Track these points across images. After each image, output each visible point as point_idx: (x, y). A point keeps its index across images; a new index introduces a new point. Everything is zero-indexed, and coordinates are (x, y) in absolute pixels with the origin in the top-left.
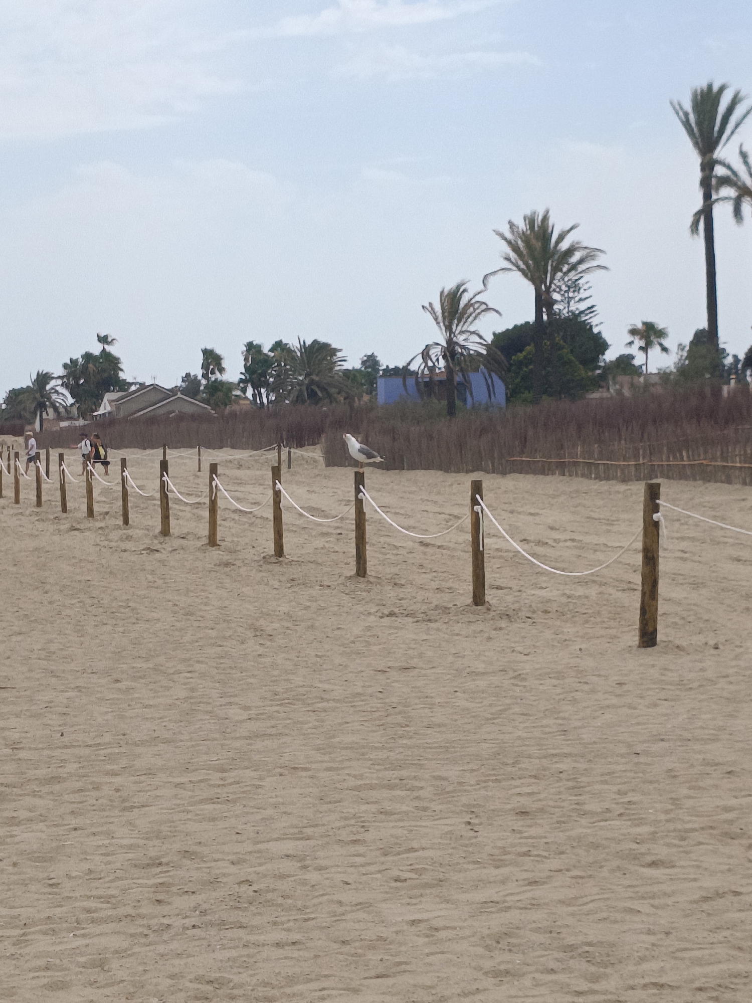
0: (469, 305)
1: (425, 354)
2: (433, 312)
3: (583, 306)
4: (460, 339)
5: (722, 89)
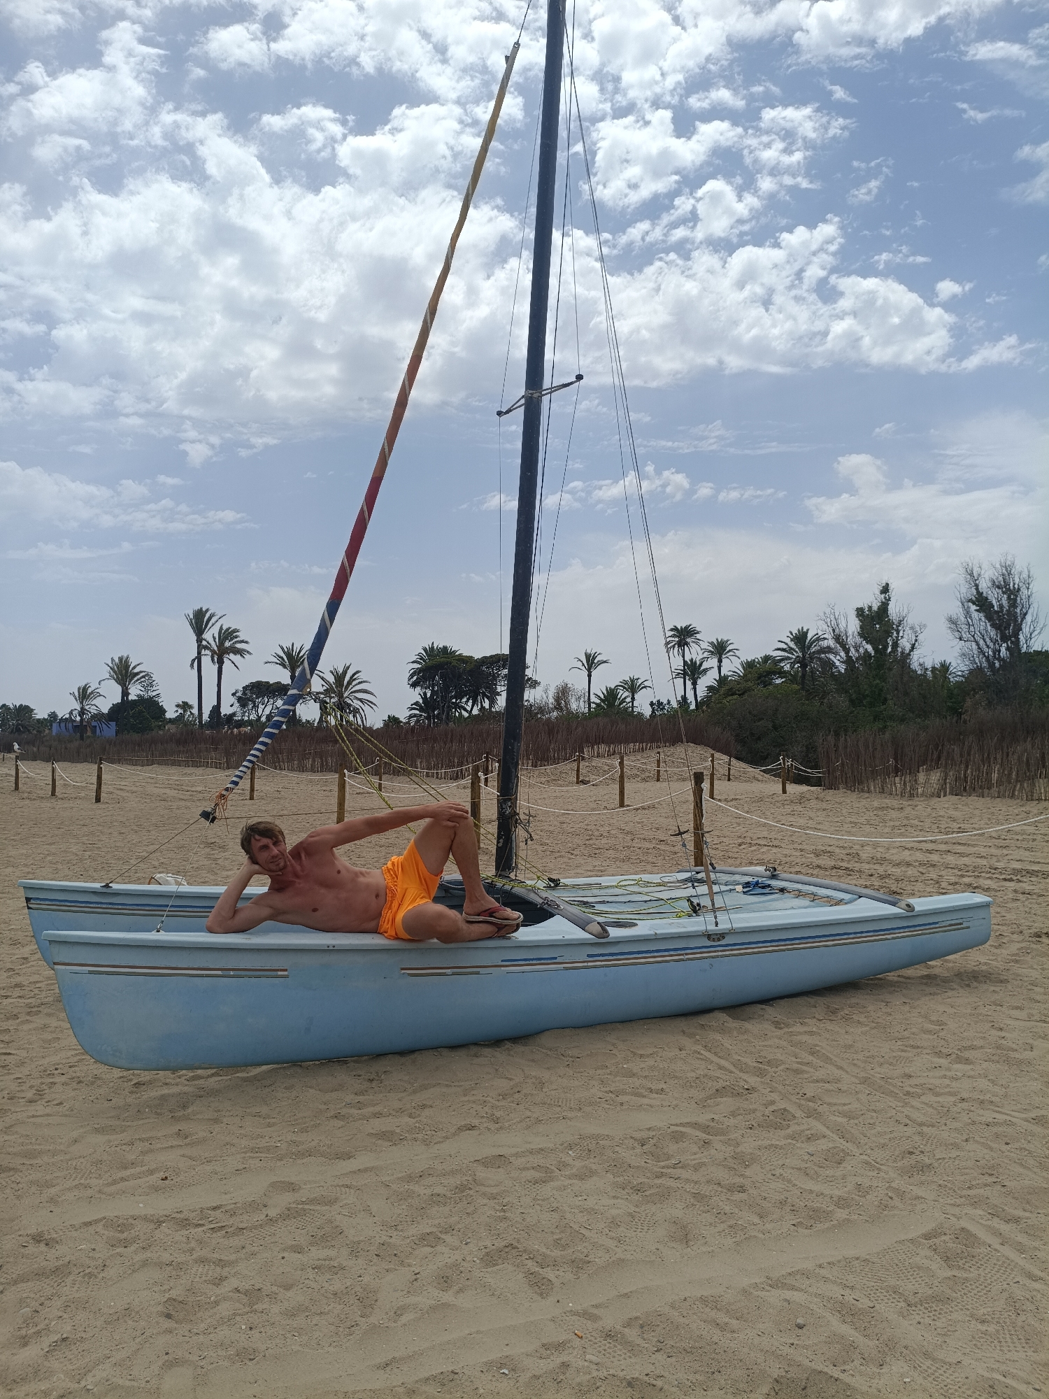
0: (92, 693)
1: (71, 713)
2: (74, 696)
3: (154, 694)
4: (87, 707)
5: (207, 610)
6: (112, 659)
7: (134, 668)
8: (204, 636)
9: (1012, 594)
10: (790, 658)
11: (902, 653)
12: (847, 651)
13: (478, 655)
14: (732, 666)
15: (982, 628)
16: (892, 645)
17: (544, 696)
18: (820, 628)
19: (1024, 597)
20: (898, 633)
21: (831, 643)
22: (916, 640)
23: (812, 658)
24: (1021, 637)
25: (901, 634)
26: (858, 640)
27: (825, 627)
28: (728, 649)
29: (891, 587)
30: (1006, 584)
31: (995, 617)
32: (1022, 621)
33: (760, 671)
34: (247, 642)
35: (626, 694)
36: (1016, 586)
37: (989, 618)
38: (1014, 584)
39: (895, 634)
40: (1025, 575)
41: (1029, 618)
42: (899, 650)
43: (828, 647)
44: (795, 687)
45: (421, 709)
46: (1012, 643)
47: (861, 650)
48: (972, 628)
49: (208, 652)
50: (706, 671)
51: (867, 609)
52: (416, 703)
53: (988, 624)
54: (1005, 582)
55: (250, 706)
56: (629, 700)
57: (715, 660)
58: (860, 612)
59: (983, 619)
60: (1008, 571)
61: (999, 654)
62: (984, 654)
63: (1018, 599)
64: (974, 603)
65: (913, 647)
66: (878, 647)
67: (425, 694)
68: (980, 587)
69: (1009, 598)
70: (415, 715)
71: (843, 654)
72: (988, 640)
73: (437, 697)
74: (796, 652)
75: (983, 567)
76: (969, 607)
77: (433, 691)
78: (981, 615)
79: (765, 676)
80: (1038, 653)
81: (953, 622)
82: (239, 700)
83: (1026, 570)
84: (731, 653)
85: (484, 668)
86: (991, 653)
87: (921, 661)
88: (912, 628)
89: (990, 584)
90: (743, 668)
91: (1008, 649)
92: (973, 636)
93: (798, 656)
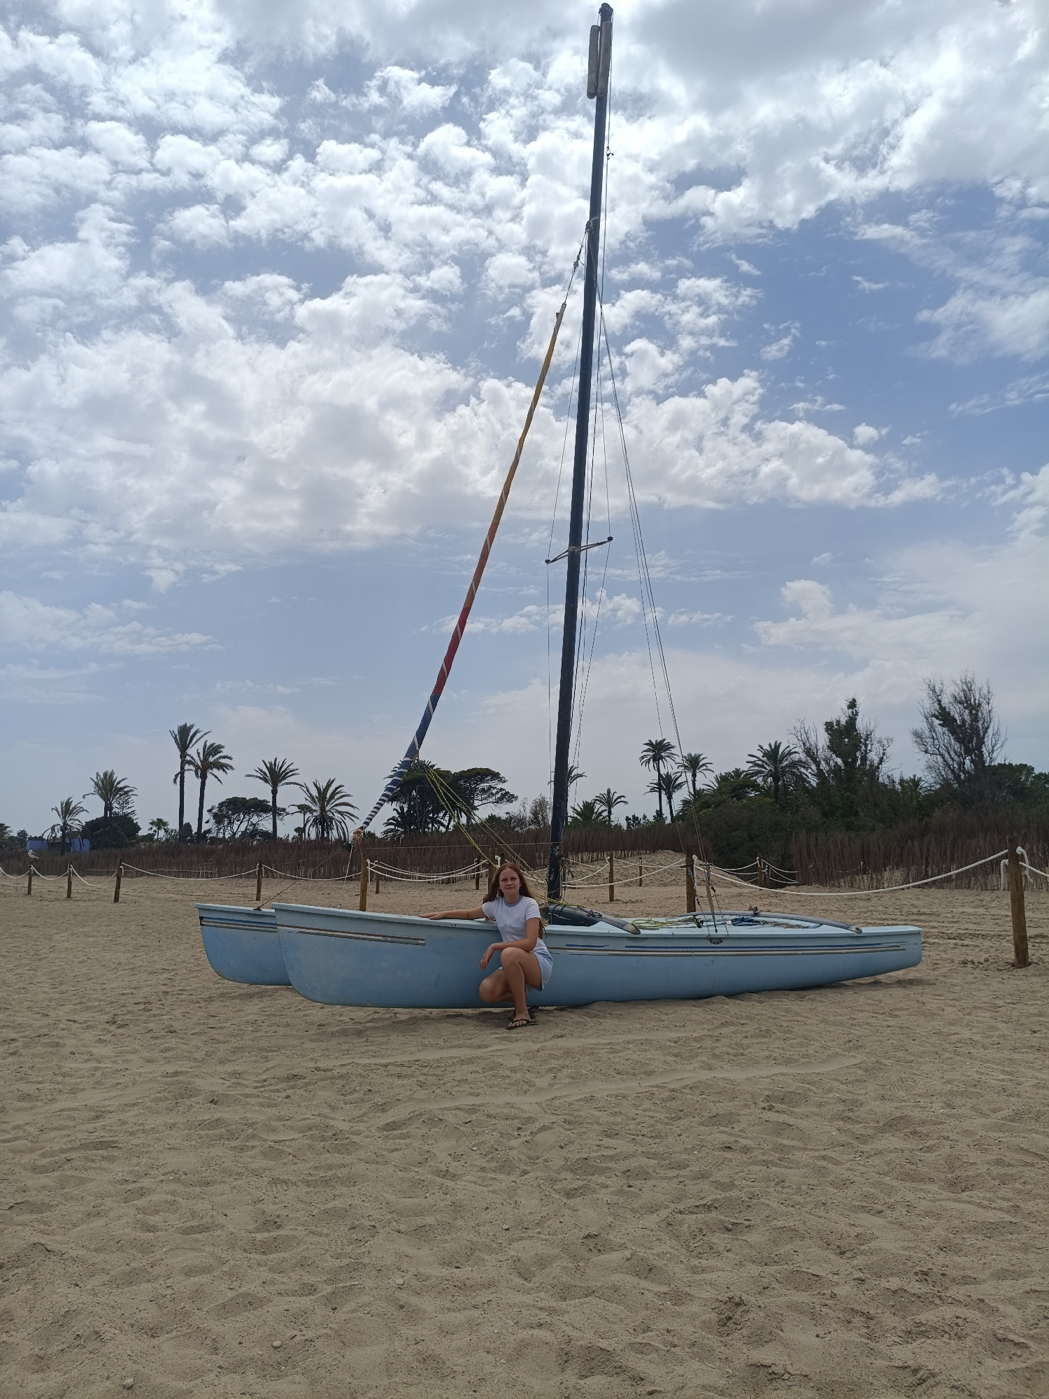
0: (75, 808)
1: (52, 830)
2: (57, 811)
3: (129, 811)
4: (69, 823)
5: (192, 726)
6: (97, 774)
7: (119, 783)
8: (189, 751)
9: (973, 709)
10: (763, 772)
11: (871, 766)
12: (818, 764)
13: (455, 769)
14: (706, 780)
15: (946, 741)
16: (861, 759)
17: (522, 810)
18: (791, 742)
19: (985, 712)
20: (866, 747)
21: (803, 756)
22: (884, 754)
23: (784, 773)
24: (984, 749)
25: (869, 748)
26: (828, 753)
27: (796, 741)
28: (701, 764)
29: (858, 703)
30: (967, 699)
31: (958, 731)
32: (984, 735)
33: (734, 785)
34: (230, 758)
35: (603, 808)
36: (977, 702)
37: (953, 732)
38: (975, 699)
39: (863, 748)
40: (985, 691)
41: (990, 731)
42: (868, 762)
43: (800, 761)
44: (769, 800)
45: (398, 824)
46: (976, 755)
47: (832, 763)
48: (936, 742)
49: (192, 767)
50: (680, 785)
51: (835, 723)
52: (393, 818)
53: (952, 738)
54: (965, 698)
55: (226, 823)
56: (605, 814)
57: (689, 775)
58: (829, 726)
59: (946, 732)
60: (968, 688)
61: (964, 767)
62: (949, 767)
63: (980, 714)
64: (937, 718)
65: (881, 760)
66: (847, 761)
67: (402, 808)
68: (942, 703)
69: (971, 713)
70: (392, 830)
71: (814, 767)
72: (952, 753)
73: (415, 812)
74: (769, 765)
75: (944, 683)
76: (933, 722)
77: (409, 805)
78: (944, 729)
79: (740, 789)
80: (1002, 766)
81: (918, 735)
82: (215, 816)
83: (986, 686)
84: (704, 768)
85: (462, 782)
86: (956, 765)
87: (890, 773)
88: (880, 742)
89: (952, 700)
90: (718, 782)
91: (972, 761)
92: (938, 749)
93: (771, 770)
